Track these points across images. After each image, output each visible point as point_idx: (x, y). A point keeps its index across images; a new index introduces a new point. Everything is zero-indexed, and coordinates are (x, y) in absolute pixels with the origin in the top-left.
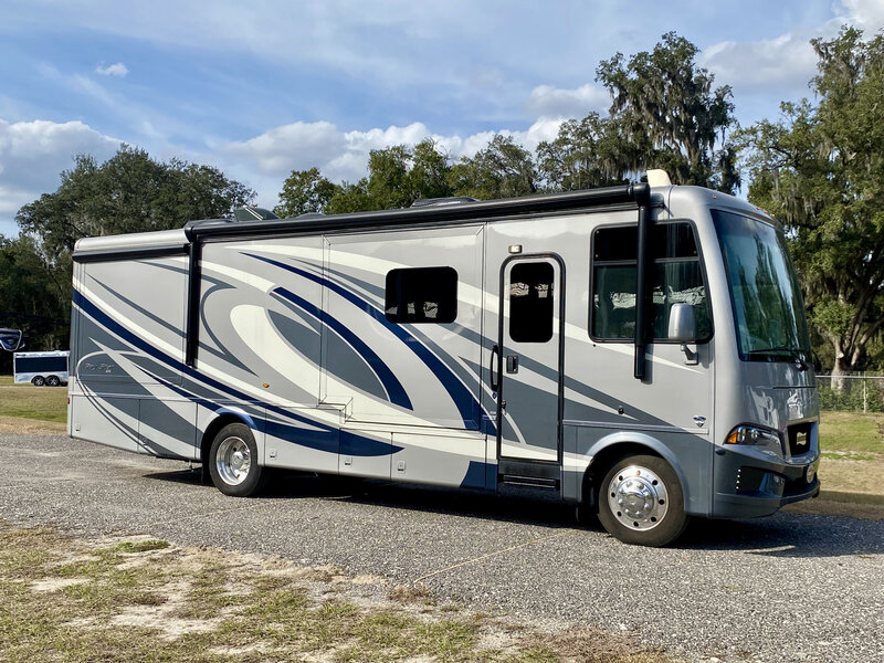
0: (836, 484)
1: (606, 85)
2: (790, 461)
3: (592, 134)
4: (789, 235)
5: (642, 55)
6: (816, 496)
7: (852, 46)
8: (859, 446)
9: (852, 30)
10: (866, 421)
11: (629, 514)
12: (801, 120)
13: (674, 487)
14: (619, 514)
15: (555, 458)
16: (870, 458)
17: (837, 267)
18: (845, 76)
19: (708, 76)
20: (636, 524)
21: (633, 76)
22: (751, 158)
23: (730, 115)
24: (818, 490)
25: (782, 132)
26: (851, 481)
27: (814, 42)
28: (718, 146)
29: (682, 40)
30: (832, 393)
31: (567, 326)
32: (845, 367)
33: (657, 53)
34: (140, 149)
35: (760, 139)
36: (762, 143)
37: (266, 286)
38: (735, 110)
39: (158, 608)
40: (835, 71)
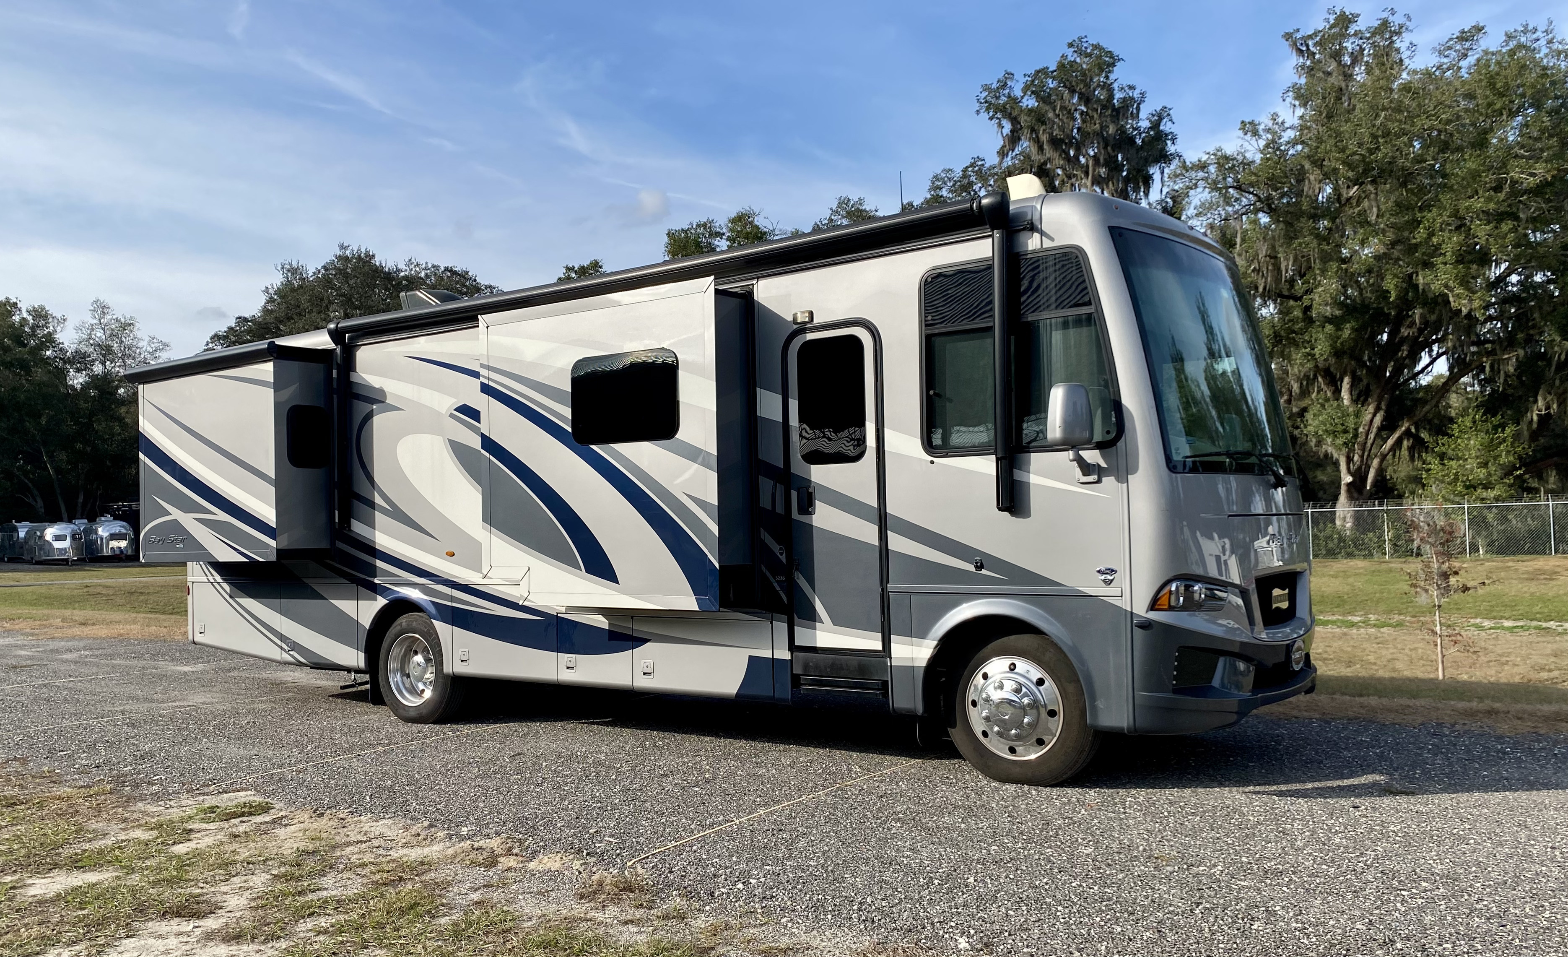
0: (1349, 664)
1: (991, 119)
2: (1263, 636)
3: (976, 187)
4: (1264, 311)
5: (1043, 72)
6: (1310, 690)
7: (1344, 36)
8: (1382, 607)
9: (1343, 14)
10: (1390, 570)
11: (999, 734)
12: (1273, 144)
13: (1071, 688)
14: (985, 734)
15: (877, 645)
16: (1400, 624)
17: (1338, 353)
18: (1336, 80)
19: (1136, 94)
20: (1012, 750)
21: (1030, 102)
22: (1203, 204)
23: (1171, 148)
24: (1313, 681)
25: (1246, 164)
26: (1372, 658)
27: (1288, 36)
28: (1155, 194)
29: (1097, 47)
30: (1339, 533)
31: (888, 433)
32: (1356, 495)
33: (1061, 66)
34: (363, 250)
35: (1214, 176)
36: (1215, 182)
37: (447, 404)
38: (1178, 141)
39: (198, 923)
40: (1321, 74)
